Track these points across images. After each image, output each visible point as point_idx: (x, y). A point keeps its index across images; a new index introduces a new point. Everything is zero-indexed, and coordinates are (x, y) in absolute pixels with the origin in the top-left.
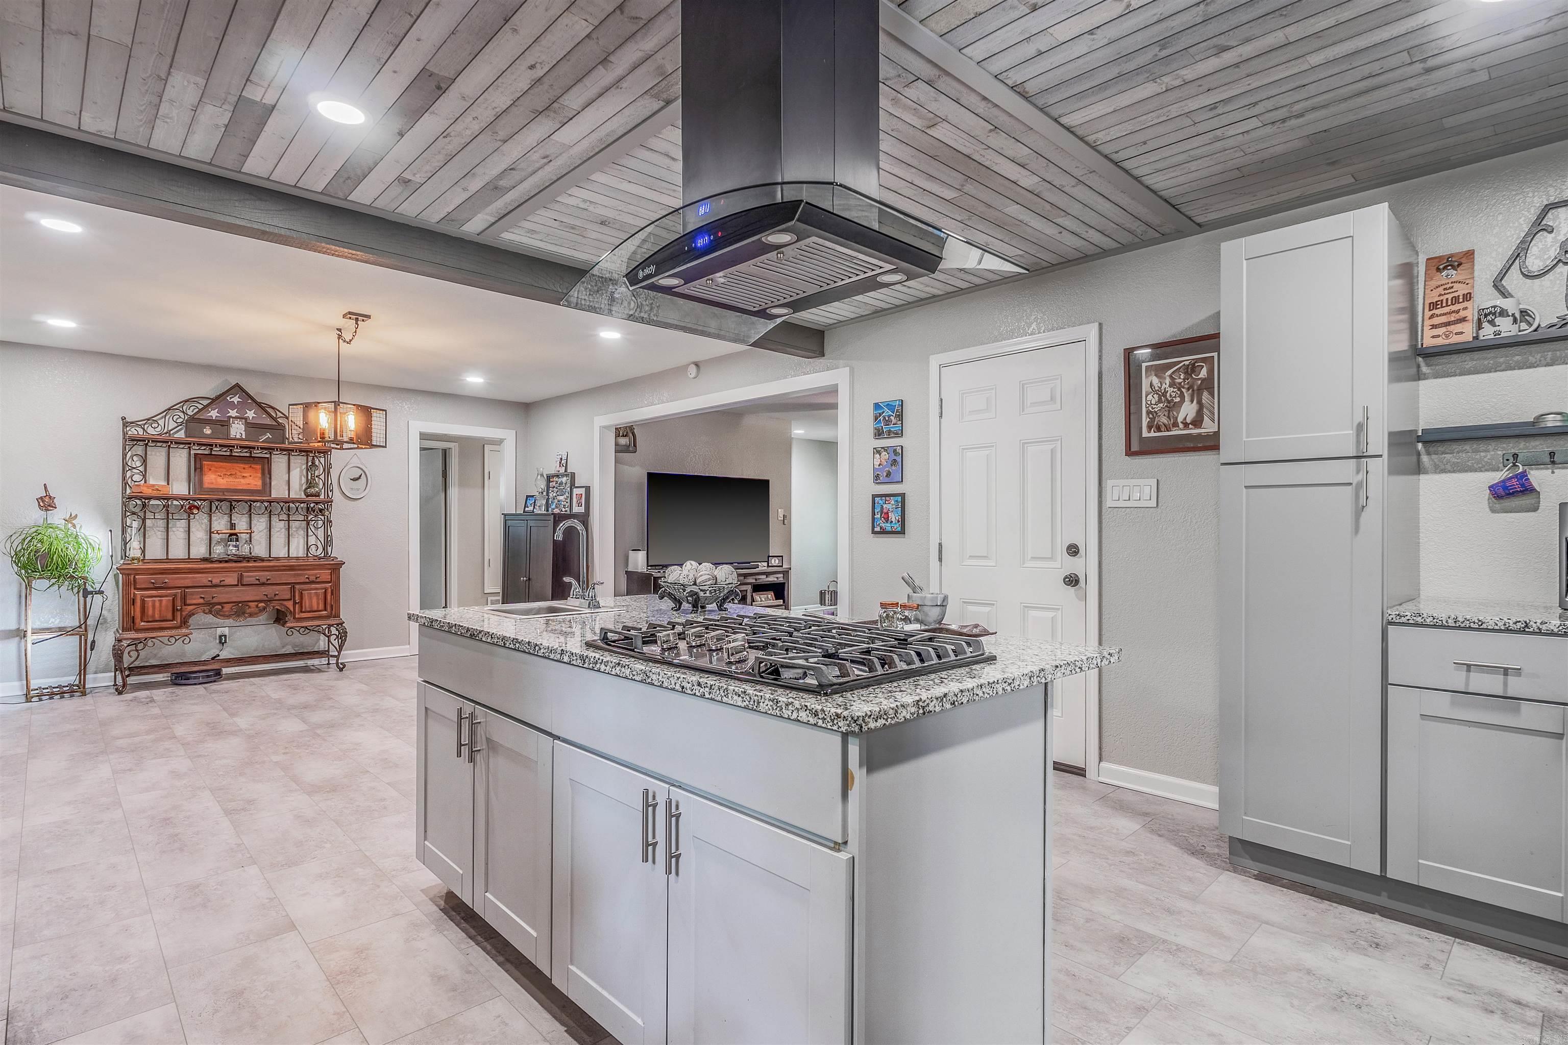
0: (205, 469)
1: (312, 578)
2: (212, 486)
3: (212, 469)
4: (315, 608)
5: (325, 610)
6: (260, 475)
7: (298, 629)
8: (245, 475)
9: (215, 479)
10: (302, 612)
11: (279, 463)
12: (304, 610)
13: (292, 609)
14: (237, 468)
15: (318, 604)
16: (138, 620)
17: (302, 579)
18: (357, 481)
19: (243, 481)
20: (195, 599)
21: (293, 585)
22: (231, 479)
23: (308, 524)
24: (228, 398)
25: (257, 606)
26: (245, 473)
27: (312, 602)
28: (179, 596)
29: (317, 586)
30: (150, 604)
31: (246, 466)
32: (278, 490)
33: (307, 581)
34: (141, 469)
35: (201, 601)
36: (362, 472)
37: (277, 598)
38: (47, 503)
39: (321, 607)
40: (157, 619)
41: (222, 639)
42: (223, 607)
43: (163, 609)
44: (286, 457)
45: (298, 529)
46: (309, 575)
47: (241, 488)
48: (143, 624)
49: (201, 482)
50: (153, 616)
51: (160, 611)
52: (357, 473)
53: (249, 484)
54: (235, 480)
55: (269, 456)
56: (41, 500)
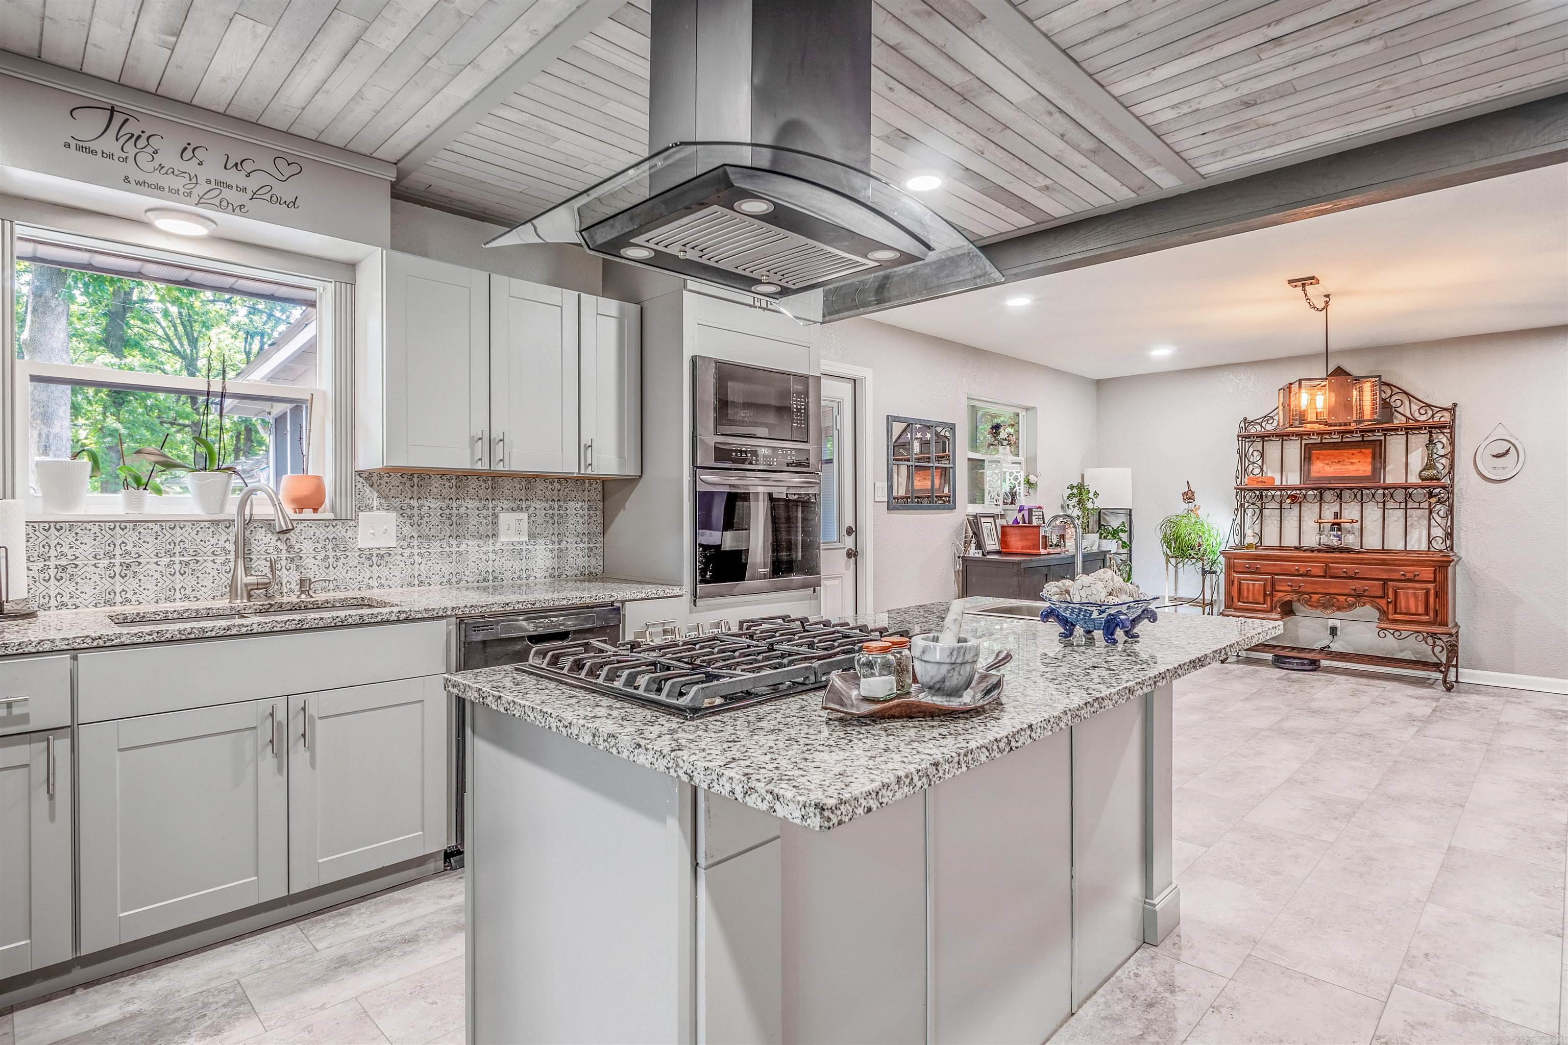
0: (1314, 457)
1: (1410, 576)
2: (1319, 475)
3: (1321, 457)
4: (1413, 611)
5: (1427, 614)
6: (1370, 460)
7: (1392, 631)
8: (1352, 461)
9: (1323, 468)
10: (1395, 612)
11: (1395, 445)
12: (1398, 611)
13: (1385, 609)
14: (1345, 454)
15: (1417, 606)
16: (1235, 600)
17: (1396, 576)
18: (1503, 458)
19: (1351, 468)
20: (1283, 586)
21: (1385, 581)
22: (1338, 467)
23: (1431, 512)
25: (1346, 600)
26: (1354, 459)
27: (1408, 604)
28: (1269, 581)
29: (1417, 585)
30: (1245, 587)
31: (1355, 451)
32: (1393, 475)
33: (1403, 578)
34: (1260, 463)
35: (1289, 588)
36: (1510, 445)
37: (1366, 594)
38: (1189, 496)
39: (1421, 610)
40: (1251, 601)
41: (1333, 631)
42: (1311, 597)
43: (1256, 592)
44: (1404, 437)
45: (1420, 518)
46: (1404, 572)
47: (1348, 475)
48: (1240, 603)
49: (1309, 470)
50: (1248, 597)
51: (1253, 594)
52: (1502, 447)
53: (1357, 470)
54: (1342, 467)
55: (1382, 438)
56: (1185, 494)
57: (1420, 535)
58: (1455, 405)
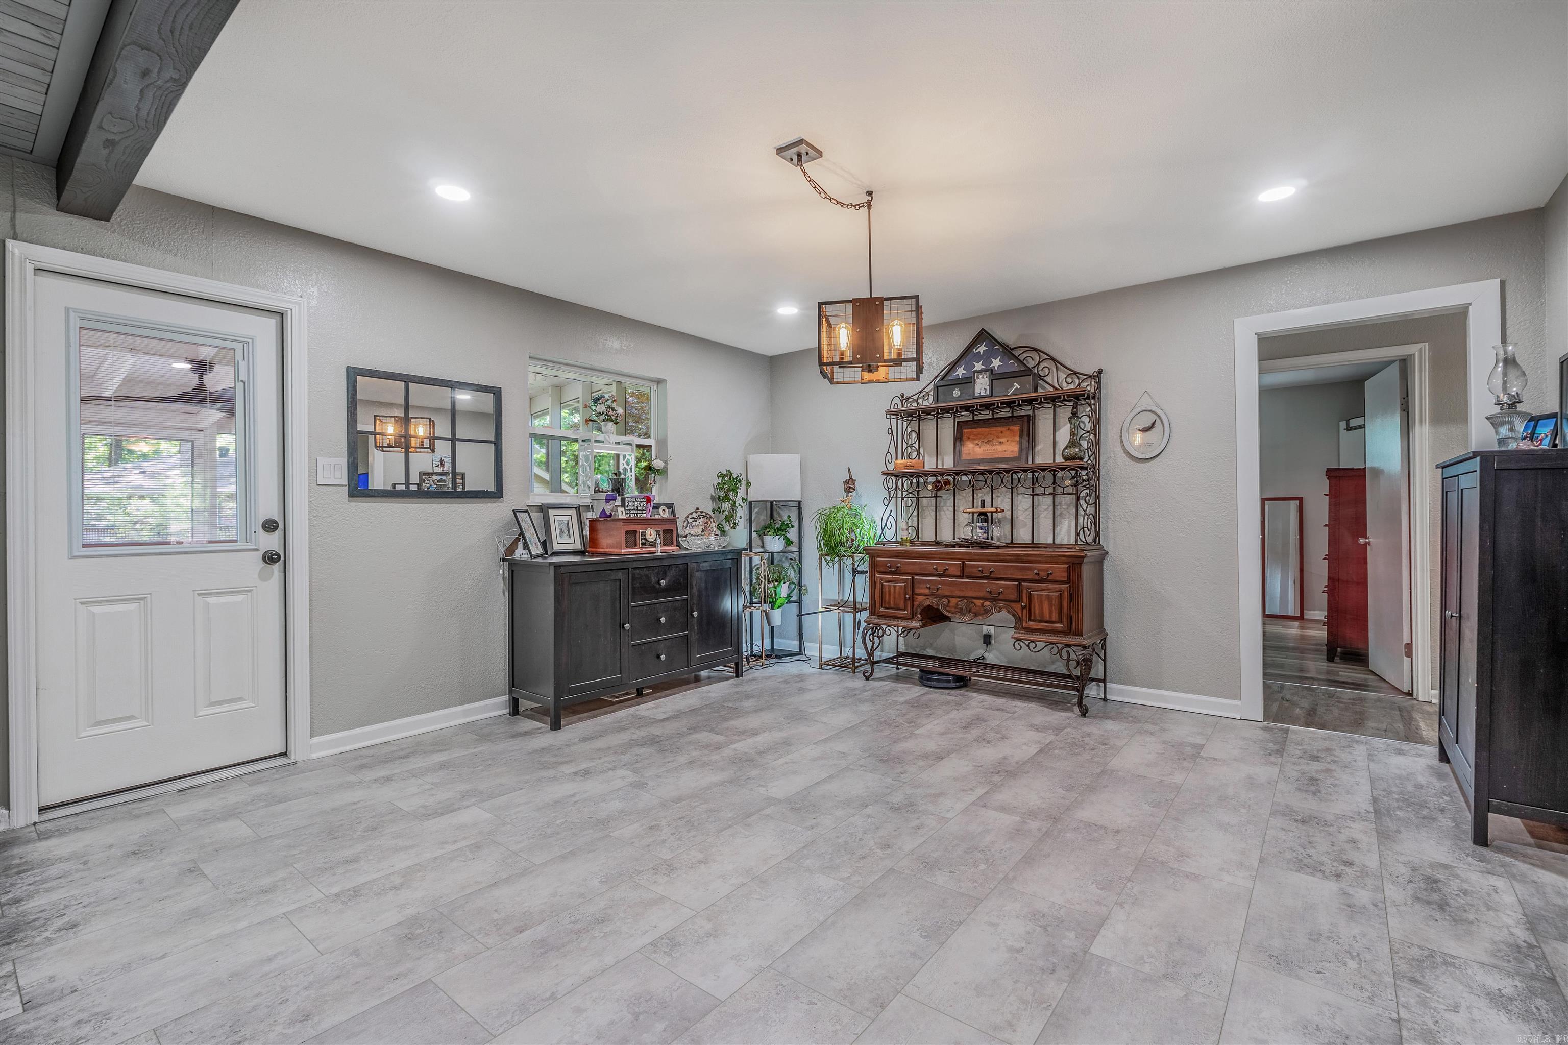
0: (965, 436)
1: (1043, 575)
2: (970, 458)
3: (971, 437)
4: (1047, 617)
5: (1061, 622)
6: (1017, 438)
7: (1027, 642)
8: (1002, 440)
9: (974, 450)
10: (1030, 620)
11: (1044, 418)
12: (1032, 618)
13: (1020, 615)
14: (994, 433)
15: (1051, 612)
16: (878, 605)
17: (1030, 576)
18: (1149, 433)
19: (1000, 448)
20: (922, 588)
21: (1020, 581)
22: (987, 447)
23: (1078, 499)
24: (974, 350)
25: (982, 605)
26: (1002, 437)
27: (1042, 608)
28: (910, 583)
29: (1051, 586)
30: (887, 589)
31: (1004, 429)
32: (1043, 455)
33: (1037, 577)
34: (916, 445)
35: (927, 591)
36: (1156, 417)
37: (1001, 597)
38: (849, 486)
39: (1055, 617)
40: (892, 606)
41: (987, 639)
42: (949, 602)
43: (897, 596)
44: (1052, 411)
45: (1069, 506)
46: (1038, 570)
47: (997, 456)
48: (882, 609)
49: (960, 452)
50: (889, 603)
51: (894, 598)
52: (1151, 418)
53: (1005, 451)
54: (991, 448)
55: (1031, 413)
56: (846, 482)
57: (1070, 526)
58: (1100, 372)
